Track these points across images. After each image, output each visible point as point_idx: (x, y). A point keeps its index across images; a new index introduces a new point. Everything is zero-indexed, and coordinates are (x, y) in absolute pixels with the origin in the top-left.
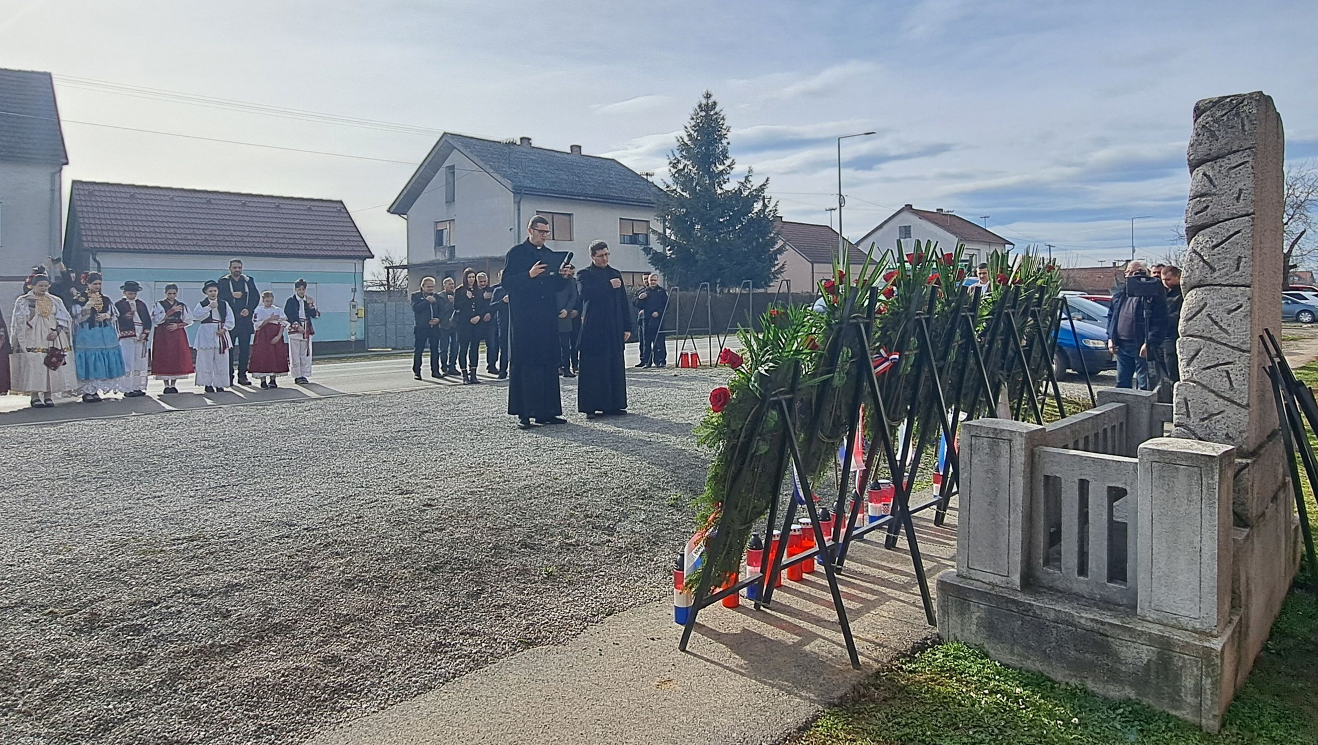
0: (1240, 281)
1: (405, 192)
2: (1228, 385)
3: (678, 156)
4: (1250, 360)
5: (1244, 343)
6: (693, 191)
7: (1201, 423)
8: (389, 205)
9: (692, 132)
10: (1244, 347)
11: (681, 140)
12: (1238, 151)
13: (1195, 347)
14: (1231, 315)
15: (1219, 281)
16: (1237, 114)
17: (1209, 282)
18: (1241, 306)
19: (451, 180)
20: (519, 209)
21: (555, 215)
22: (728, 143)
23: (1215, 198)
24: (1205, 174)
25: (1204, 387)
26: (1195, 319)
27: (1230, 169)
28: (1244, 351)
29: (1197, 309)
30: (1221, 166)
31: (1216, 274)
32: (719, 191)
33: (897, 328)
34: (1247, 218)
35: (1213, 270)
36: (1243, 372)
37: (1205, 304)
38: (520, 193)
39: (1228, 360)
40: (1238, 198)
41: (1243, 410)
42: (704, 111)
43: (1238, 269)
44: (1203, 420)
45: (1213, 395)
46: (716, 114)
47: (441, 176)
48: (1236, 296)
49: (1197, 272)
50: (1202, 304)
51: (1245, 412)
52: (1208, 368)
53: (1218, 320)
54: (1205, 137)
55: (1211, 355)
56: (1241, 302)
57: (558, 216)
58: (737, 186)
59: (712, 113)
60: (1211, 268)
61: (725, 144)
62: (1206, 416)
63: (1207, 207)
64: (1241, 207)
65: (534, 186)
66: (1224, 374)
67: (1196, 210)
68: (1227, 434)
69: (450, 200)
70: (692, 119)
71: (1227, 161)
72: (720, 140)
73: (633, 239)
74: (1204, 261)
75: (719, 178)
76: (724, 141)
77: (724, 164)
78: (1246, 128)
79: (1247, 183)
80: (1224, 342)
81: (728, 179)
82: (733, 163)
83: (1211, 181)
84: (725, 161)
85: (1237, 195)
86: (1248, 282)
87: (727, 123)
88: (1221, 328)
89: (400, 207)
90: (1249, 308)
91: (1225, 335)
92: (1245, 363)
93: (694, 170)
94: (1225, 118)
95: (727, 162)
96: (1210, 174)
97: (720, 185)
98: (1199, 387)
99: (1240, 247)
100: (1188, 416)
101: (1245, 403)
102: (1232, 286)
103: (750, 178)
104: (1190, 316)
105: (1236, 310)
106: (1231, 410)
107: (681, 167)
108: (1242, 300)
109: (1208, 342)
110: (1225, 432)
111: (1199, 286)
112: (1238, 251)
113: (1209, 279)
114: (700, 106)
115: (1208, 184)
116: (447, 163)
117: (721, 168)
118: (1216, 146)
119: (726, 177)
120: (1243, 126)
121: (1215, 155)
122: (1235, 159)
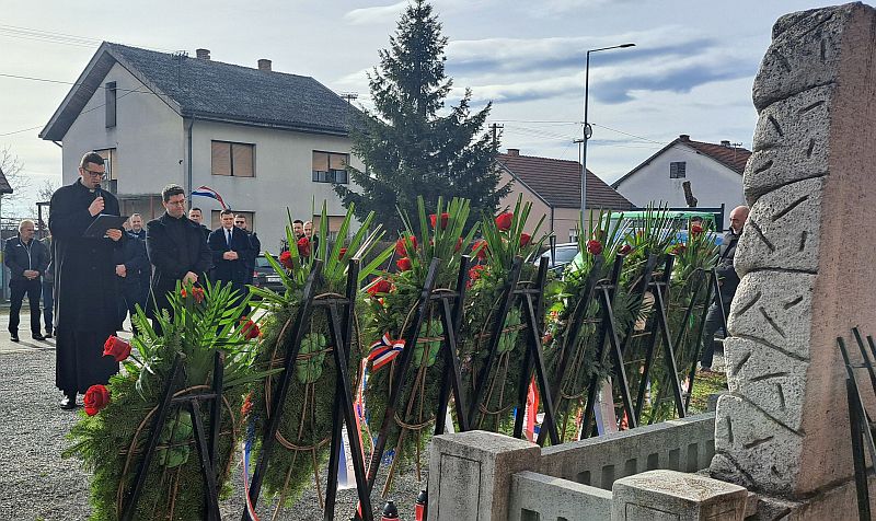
0: (802, 264)
1: (59, 113)
2: (778, 403)
3: (382, 75)
4: (807, 371)
5: (802, 348)
6: (398, 119)
7: (745, 451)
8: (42, 129)
9: (400, 45)
10: (803, 354)
11: (385, 55)
12: (815, 86)
13: (742, 351)
14: (787, 311)
15: (778, 264)
16: (818, 35)
17: (766, 265)
18: (800, 299)
19: (112, 99)
20: (190, 138)
21: (234, 146)
22: (444, 59)
23: (781, 152)
24: (771, 118)
25: (752, 404)
26: (745, 313)
27: (802, 111)
28: (803, 359)
29: (749, 300)
30: (790, 107)
31: (775, 254)
32: (431, 119)
33: (406, 310)
34: (816, 180)
35: (771, 248)
36: (797, 387)
37: (759, 295)
38: (191, 118)
39: (780, 369)
40: (809, 152)
41: (796, 437)
42: (416, 17)
43: (802, 247)
44: (748, 447)
45: (762, 415)
46: (430, 21)
47: (101, 93)
48: (797, 285)
49: (752, 251)
50: (754, 294)
51: (798, 439)
52: (758, 379)
53: (772, 316)
54: (775, 66)
55: (761, 362)
56: (801, 293)
57: (239, 147)
58: (451, 112)
59: (425, 20)
60: (770, 246)
61: (441, 60)
62: (751, 441)
63: (770, 163)
64: (812, 164)
65: (208, 109)
66: (775, 388)
67: (757, 166)
68: (774, 468)
69: (111, 125)
70: (400, 28)
71: (797, 100)
72: (433, 54)
73: (330, 176)
74: (763, 237)
75: (430, 102)
76: (440, 57)
77: (437, 85)
78: (827, 55)
79: (820, 131)
80: (778, 345)
81: (442, 103)
82: (450, 83)
83: (778, 128)
84: (439, 82)
85: (806, 148)
86: (814, 266)
87: (442, 35)
88: (775, 326)
89: (55, 132)
90: (809, 302)
91: (778, 336)
92: (802, 374)
93: (400, 93)
94: (802, 40)
95: (442, 83)
96: (777, 117)
97: (432, 111)
98: (746, 405)
99: (806, 219)
100: (731, 440)
101: (796, 428)
102: (794, 270)
103: (468, 103)
104: (740, 309)
105: (795, 303)
106: (781, 437)
107: (384, 88)
108: (803, 291)
109: (759, 345)
110: (771, 464)
111: (754, 270)
112: (803, 225)
113: (766, 260)
114: (410, 12)
115: (773, 132)
116: (108, 79)
117: (433, 89)
118: (787, 79)
119: (440, 101)
120: (823, 52)
121: (786, 91)
122: (808, 98)
